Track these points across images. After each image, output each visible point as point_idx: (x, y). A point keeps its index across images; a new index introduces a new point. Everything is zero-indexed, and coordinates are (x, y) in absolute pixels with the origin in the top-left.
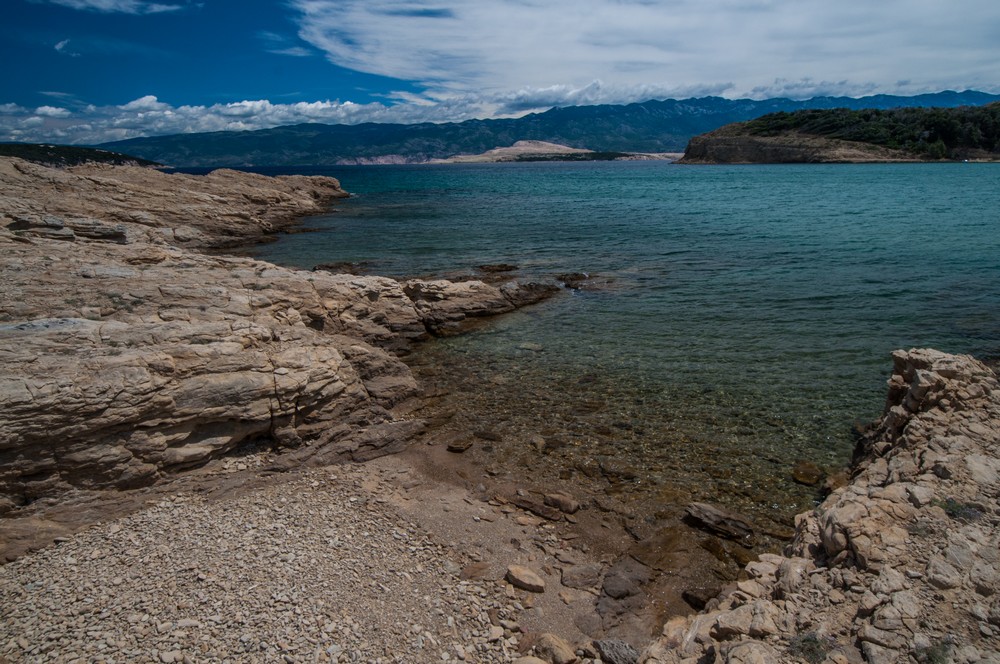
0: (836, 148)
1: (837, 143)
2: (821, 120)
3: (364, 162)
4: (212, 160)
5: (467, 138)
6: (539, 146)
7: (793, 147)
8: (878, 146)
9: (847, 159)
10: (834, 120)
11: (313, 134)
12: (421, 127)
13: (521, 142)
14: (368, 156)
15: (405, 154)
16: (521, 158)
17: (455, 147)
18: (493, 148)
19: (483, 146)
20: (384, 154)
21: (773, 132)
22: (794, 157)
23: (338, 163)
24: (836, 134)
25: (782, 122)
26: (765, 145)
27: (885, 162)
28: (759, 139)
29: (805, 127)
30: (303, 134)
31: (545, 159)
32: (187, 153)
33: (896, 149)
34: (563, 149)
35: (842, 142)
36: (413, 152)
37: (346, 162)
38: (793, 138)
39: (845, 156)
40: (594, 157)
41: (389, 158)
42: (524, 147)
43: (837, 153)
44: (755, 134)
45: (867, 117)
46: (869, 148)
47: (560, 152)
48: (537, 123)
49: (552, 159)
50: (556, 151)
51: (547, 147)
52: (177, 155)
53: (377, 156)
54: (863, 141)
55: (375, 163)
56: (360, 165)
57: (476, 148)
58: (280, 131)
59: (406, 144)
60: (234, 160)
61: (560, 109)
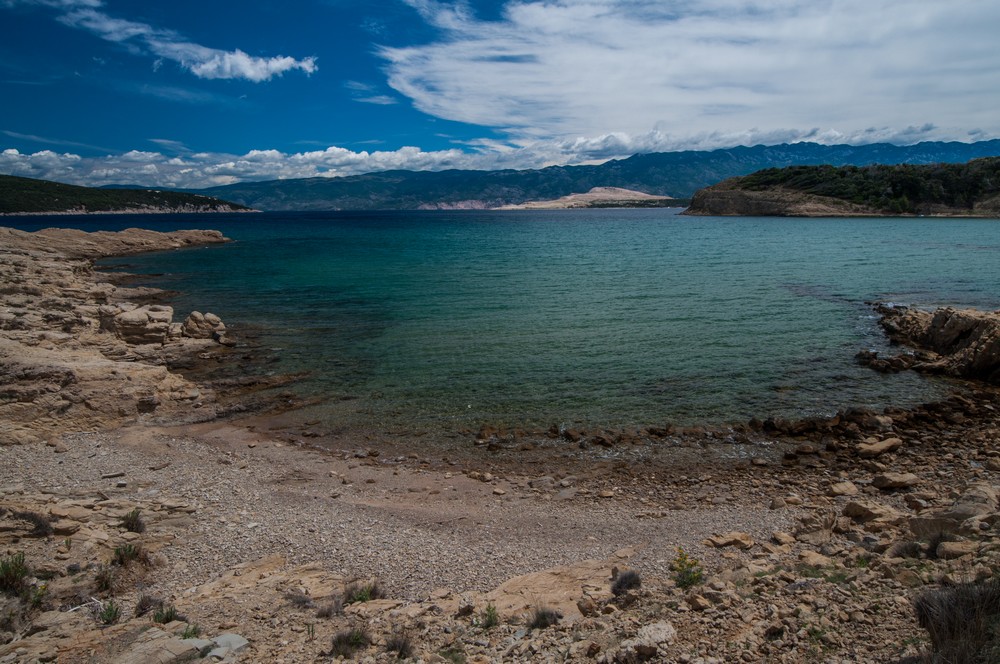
0: (805, 202)
1: (810, 198)
2: (803, 177)
3: (445, 207)
4: (304, 204)
5: (546, 184)
6: (615, 192)
7: (773, 201)
8: (845, 201)
9: (807, 213)
12: (502, 174)
13: (597, 189)
14: (449, 202)
15: (484, 200)
16: (593, 205)
17: (534, 192)
18: (568, 194)
19: (562, 192)
20: (463, 199)
22: (772, 210)
23: (420, 208)
24: (813, 190)
26: (750, 198)
27: (843, 216)
29: (789, 182)
30: (389, 180)
31: (617, 206)
32: (283, 197)
33: (860, 204)
34: (640, 196)
35: (815, 196)
36: (492, 197)
37: (428, 207)
39: (808, 211)
40: (668, 203)
41: (468, 203)
42: (599, 193)
43: (802, 207)
45: (843, 174)
46: (835, 203)
47: (635, 198)
48: (617, 169)
49: (624, 205)
50: (632, 197)
51: (624, 194)
52: (274, 199)
53: (457, 201)
55: (455, 208)
56: (440, 210)
57: (554, 194)
58: (369, 177)
59: (486, 190)
60: (323, 204)
61: (642, 155)
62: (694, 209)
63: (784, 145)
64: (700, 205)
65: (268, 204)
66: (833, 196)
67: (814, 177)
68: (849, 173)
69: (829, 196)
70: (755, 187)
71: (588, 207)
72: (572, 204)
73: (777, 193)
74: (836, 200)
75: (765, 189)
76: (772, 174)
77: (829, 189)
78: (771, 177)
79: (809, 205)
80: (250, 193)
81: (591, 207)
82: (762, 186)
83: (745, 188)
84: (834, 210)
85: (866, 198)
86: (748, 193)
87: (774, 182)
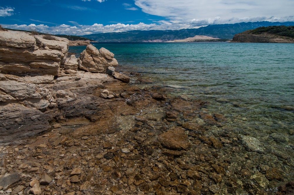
0: (276, 38)
1: (277, 37)
2: (275, 29)
4: (110, 40)
5: (181, 34)
6: (203, 37)
7: (263, 38)
8: (290, 38)
9: (277, 42)
10: (279, 29)
11: (137, 33)
12: (168, 31)
13: (197, 36)
14: (151, 40)
15: (162, 39)
17: (177, 37)
18: (188, 38)
19: (185, 37)
20: (156, 39)
21: (259, 33)
22: (263, 41)
23: (143, 42)
24: (278, 34)
25: (262, 30)
26: (255, 37)
28: (254, 35)
29: (269, 31)
30: (134, 33)
31: (203, 41)
32: (104, 38)
34: (210, 38)
35: (279, 36)
36: (164, 39)
37: (145, 41)
38: (265, 35)
39: (277, 41)
40: (219, 40)
41: (157, 40)
42: (197, 37)
43: (275, 40)
44: (253, 34)
45: (289, 29)
46: (287, 38)
47: (209, 39)
48: (203, 30)
49: (205, 41)
50: (207, 39)
51: (205, 38)
52: (102, 39)
53: (154, 40)
54: (286, 36)
55: (153, 42)
56: (149, 42)
57: (183, 38)
58: (128, 32)
59: (162, 36)
60: (116, 40)
61: (211, 25)
62: (234, 41)
63: (258, 22)
64: (237, 39)
65: (100, 40)
69: (284, 36)
71: (194, 41)
72: (189, 40)
77: (284, 34)
80: (95, 37)
81: (195, 41)
84: (286, 41)
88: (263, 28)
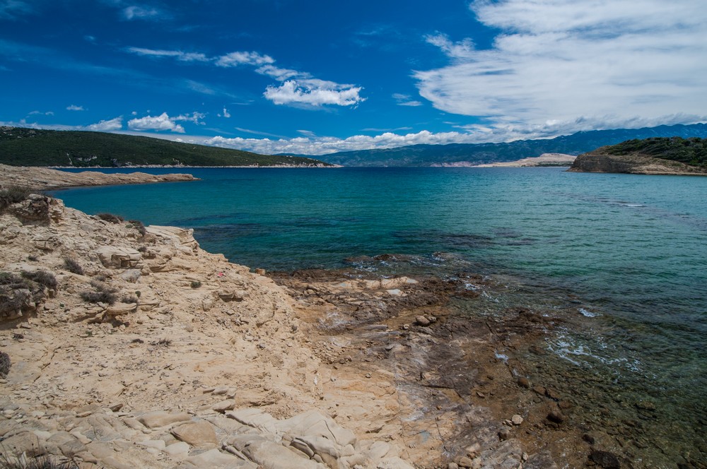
3: (446, 165)
6: (559, 156)
11: (421, 150)
13: (546, 154)
14: (449, 162)
16: (540, 165)
18: (525, 158)
20: (458, 161)
23: (431, 166)
31: (557, 165)
36: (476, 160)
37: (436, 166)
42: (547, 157)
48: (563, 142)
49: (562, 165)
50: (570, 160)
51: (565, 158)
56: (443, 167)
57: (517, 158)
58: (405, 149)
59: (473, 155)
60: (380, 164)
61: (583, 132)
65: (351, 163)
66: (674, 160)
67: (664, 145)
68: (692, 143)
69: (671, 159)
70: (619, 153)
71: (536, 166)
72: (525, 164)
73: (634, 157)
74: (676, 162)
75: (626, 154)
76: (633, 144)
77: (672, 154)
78: (631, 146)
79: (652, 166)
80: (343, 157)
81: (538, 166)
82: (624, 152)
83: (611, 154)
84: (670, 170)
85: (700, 161)
86: (612, 157)
87: (633, 149)
88: (636, 141)
